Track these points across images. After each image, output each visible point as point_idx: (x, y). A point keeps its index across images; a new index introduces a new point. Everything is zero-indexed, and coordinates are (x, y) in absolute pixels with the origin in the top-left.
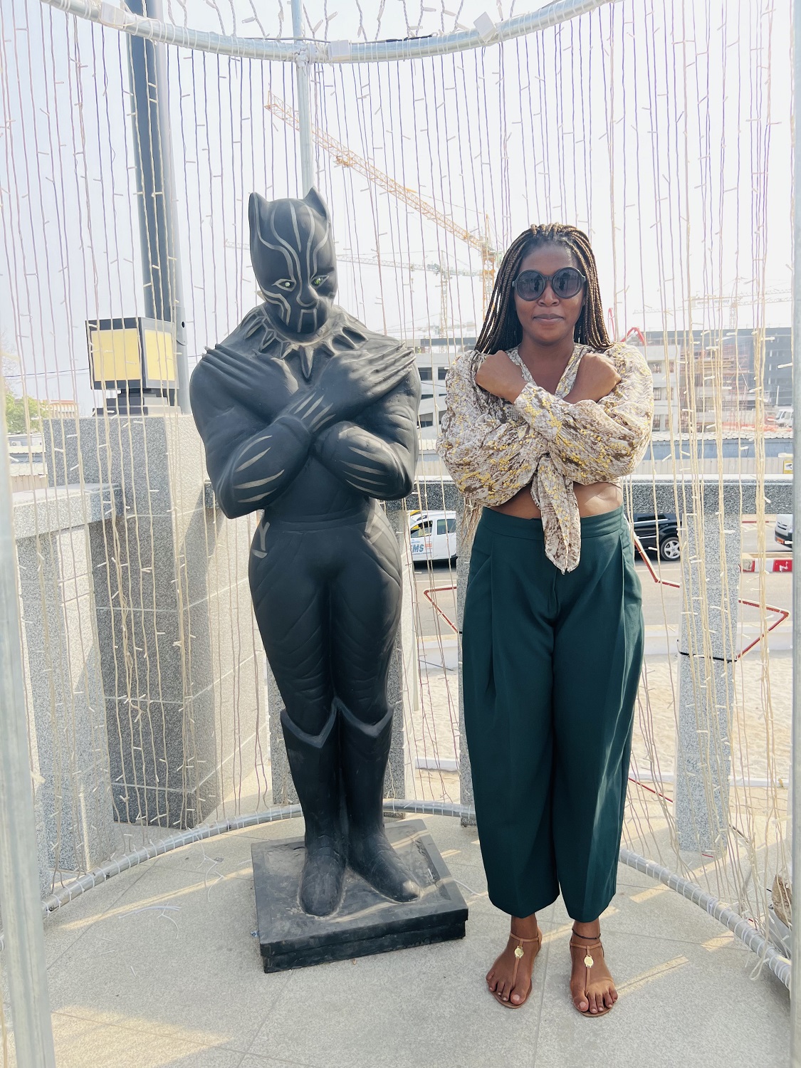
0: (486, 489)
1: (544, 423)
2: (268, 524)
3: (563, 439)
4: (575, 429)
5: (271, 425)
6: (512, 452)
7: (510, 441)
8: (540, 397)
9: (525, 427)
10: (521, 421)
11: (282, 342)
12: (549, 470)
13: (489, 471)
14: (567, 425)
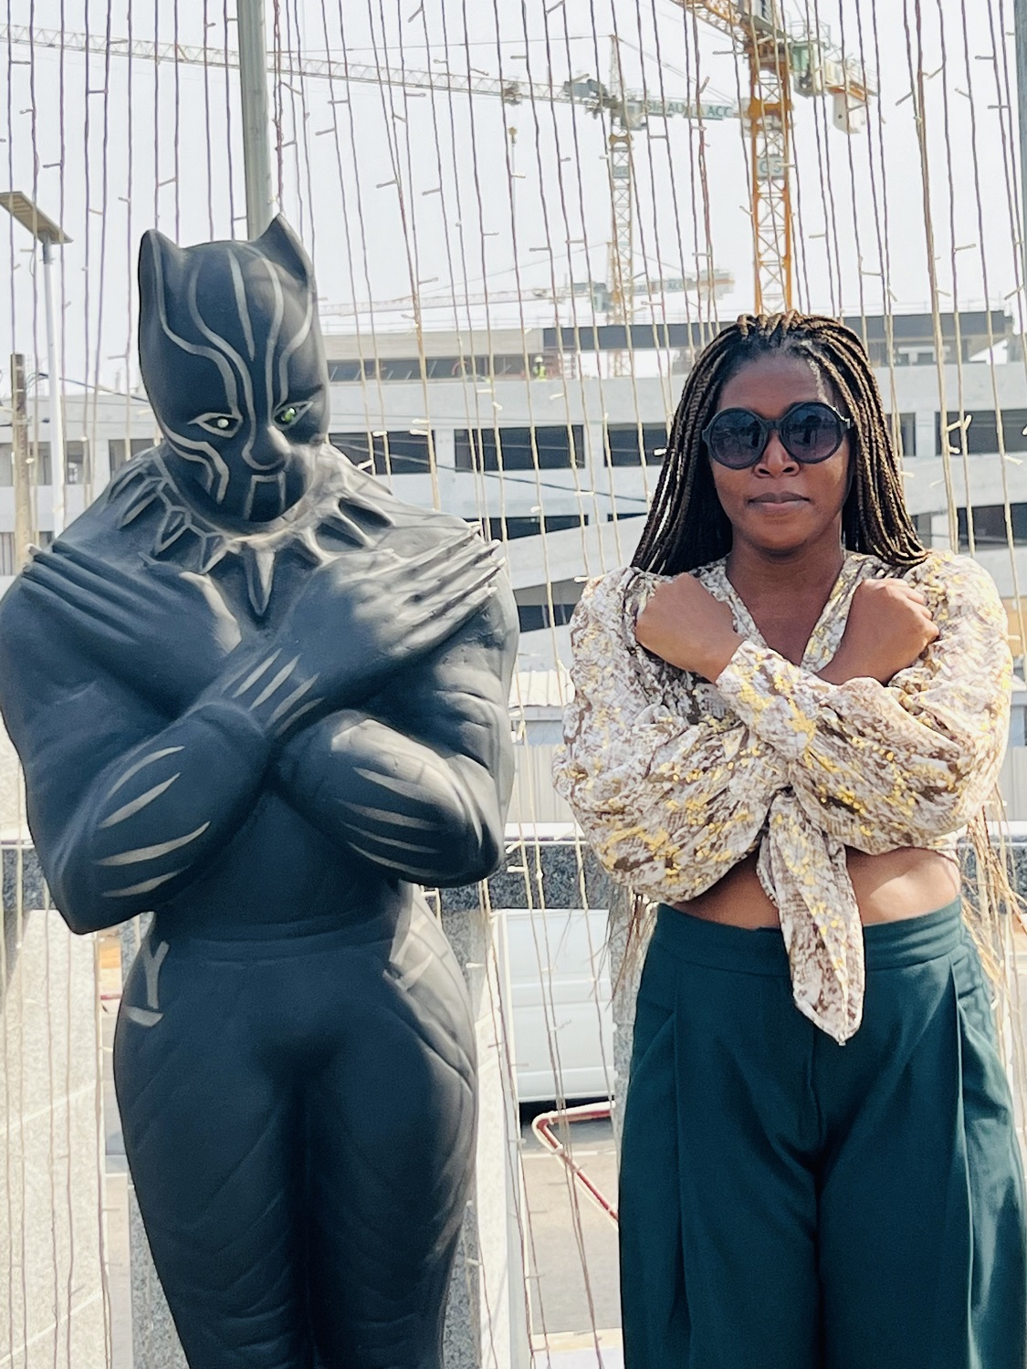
0: (659, 863)
1: (779, 725)
2: (163, 948)
3: (820, 758)
4: (842, 736)
5: (178, 723)
6: (711, 786)
7: (707, 764)
8: (770, 671)
9: (739, 733)
10: (732, 720)
11: (204, 536)
12: (791, 822)
13: (665, 824)
14: (825, 728)
